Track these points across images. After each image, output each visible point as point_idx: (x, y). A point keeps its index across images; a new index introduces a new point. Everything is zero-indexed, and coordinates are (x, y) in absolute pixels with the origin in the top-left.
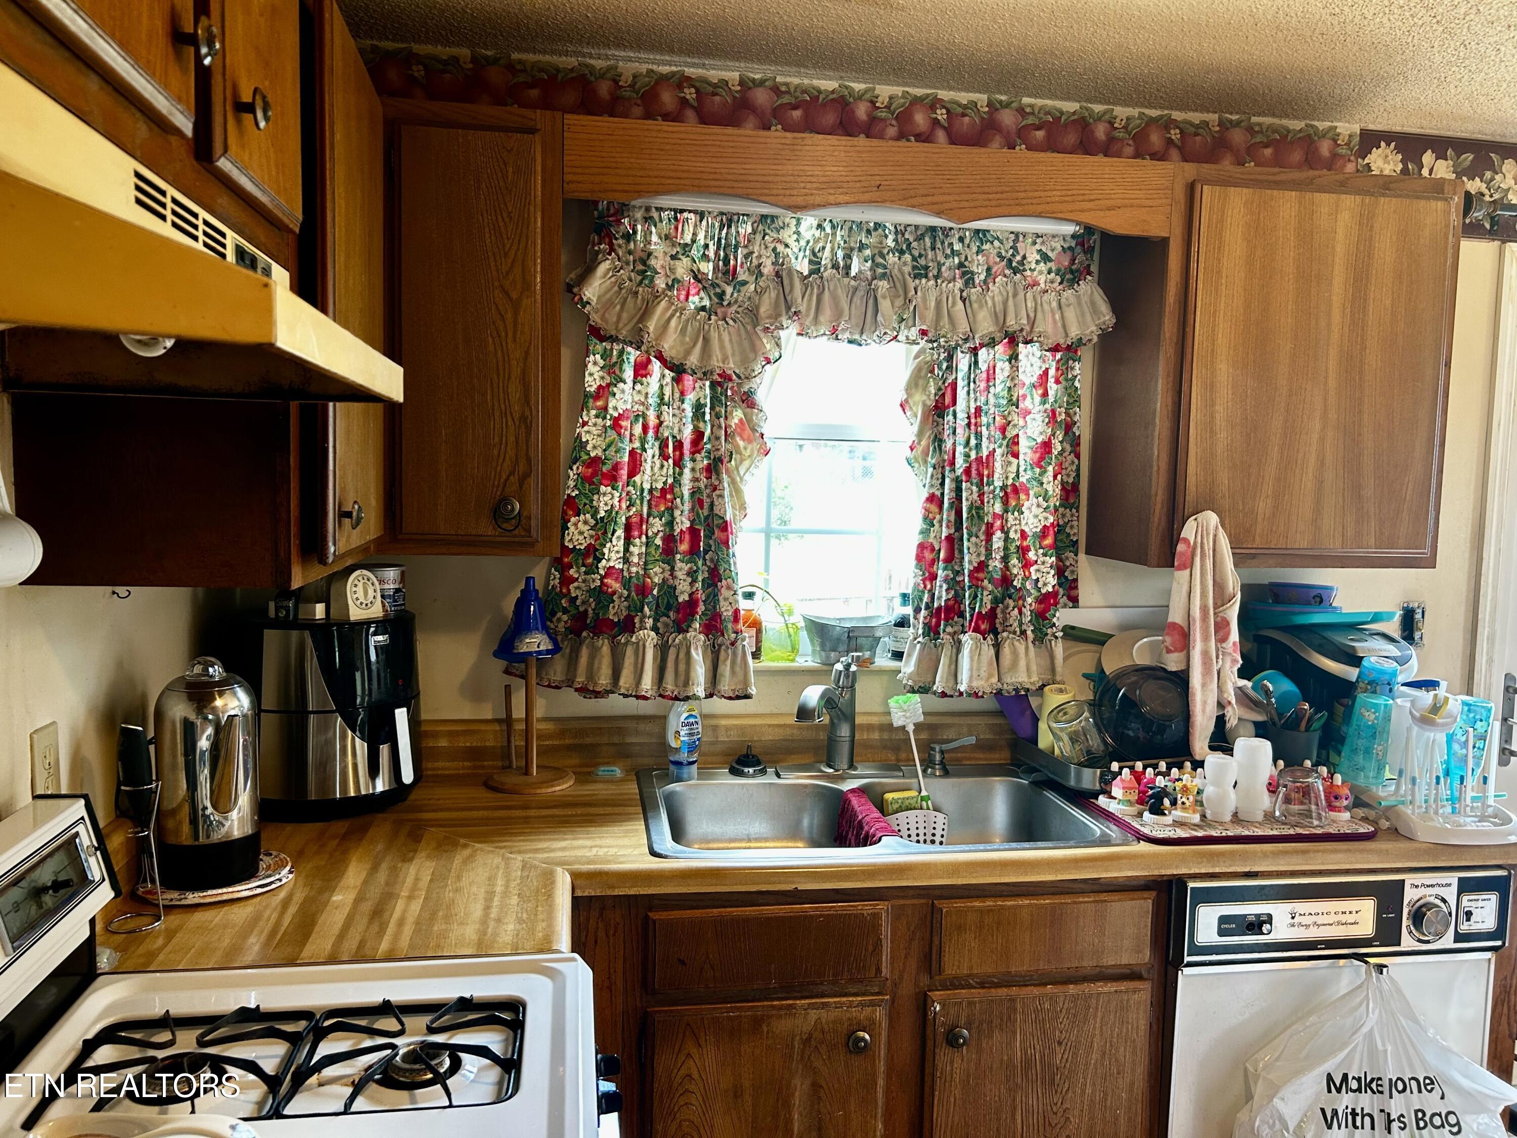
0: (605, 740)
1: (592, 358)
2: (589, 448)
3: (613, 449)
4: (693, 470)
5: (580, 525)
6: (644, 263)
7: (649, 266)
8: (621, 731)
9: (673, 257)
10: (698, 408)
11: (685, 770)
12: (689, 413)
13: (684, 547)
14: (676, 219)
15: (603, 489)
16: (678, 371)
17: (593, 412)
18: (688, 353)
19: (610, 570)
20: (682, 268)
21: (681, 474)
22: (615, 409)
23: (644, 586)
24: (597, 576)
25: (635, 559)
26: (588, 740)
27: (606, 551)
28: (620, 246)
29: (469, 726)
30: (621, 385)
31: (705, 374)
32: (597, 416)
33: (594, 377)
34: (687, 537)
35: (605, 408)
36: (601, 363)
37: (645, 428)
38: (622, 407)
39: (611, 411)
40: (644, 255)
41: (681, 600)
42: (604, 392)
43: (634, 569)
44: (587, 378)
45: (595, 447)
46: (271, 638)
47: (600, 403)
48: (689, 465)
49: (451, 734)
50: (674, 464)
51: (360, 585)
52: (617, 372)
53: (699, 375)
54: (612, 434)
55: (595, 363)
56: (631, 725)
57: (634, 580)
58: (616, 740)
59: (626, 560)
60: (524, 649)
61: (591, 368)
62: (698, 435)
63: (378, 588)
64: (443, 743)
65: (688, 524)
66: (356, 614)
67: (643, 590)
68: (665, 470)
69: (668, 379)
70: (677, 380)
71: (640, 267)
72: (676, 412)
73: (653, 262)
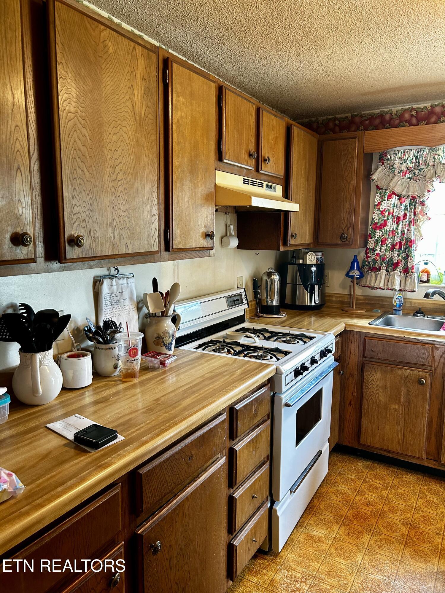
0: (377, 302)
1: (377, 194)
2: (375, 220)
3: (381, 220)
4: (402, 225)
5: (372, 241)
6: (392, 166)
7: (394, 168)
8: (382, 301)
9: (401, 164)
10: (406, 207)
11: (398, 312)
12: (403, 208)
13: (397, 247)
14: (404, 152)
15: (377, 231)
16: (400, 197)
17: (376, 210)
18: (403, 191)
19: (377, 254)
20: (404, 167)
21: (398, 226)
22: (382, 208)
23: (384, 258)
24: (374, 256)
25: (383, 250)
26: (373, 302)
27: (377, 248)
28: (386, 163)
29: (341, 296)
30: (384, 202)
31: (408, 197)
32: (377, 211)
33: (377, 200)
34: (398, 244)
35: (379, 208)
36: (379, 196)
37: (389, 213)
38: (384, 208)
39: (381, 209)
40: (393, 164)
41: (394, 262)
42: (379, 204)
43: (382, 253)
44: (376, 200)
45: (376, 220)
46: (290, 267)
47: (378, 207)
48: (401, 223)
49: (336, 297)
50: (396, 223)
51: (310, 255)
52: (383, 198)
53: (406, 197)
54: (381, 216)
55: (378, 196)
56: (385, 299)
57: (382, 256)
58: (381, 303)
59: (381, 251)
60: (351, 274)
61: (377, 197)
62: (405, 215)
63: (315, 257)
64: (334, 299)
65: (399, 240)
66: (309, 262)
67: (384, 259)
68: (393, 225)
69: (397, 199)
70: (399, 199)
71: (391, 168)
72: (399, 208)
73: (395, 166)
